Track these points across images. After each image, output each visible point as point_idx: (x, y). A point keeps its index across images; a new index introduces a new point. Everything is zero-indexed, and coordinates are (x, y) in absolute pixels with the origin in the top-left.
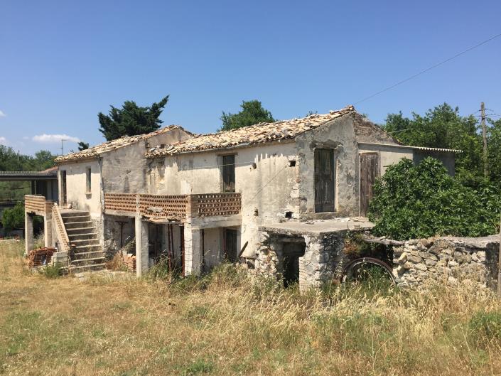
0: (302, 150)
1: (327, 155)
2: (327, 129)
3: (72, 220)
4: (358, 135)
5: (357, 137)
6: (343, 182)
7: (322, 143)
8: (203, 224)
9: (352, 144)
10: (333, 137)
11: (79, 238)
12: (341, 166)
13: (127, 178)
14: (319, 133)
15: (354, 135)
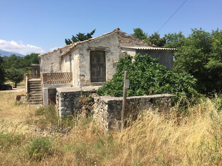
0: (81, 52)
1: (102, 54)
2: (98, 41)
3: (34, 84)
4: (121, 43)
5: (121, 44)
6: (111, 67)
7: (95, 48)
8: (50, 87)
9: (117, 48)
10: (103, 45)
11: (34, 91)
12: (109, 59)
13: (52, 66)
14: (93, 43)
15: (118, 43)
